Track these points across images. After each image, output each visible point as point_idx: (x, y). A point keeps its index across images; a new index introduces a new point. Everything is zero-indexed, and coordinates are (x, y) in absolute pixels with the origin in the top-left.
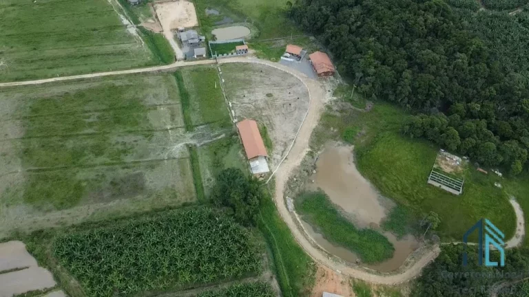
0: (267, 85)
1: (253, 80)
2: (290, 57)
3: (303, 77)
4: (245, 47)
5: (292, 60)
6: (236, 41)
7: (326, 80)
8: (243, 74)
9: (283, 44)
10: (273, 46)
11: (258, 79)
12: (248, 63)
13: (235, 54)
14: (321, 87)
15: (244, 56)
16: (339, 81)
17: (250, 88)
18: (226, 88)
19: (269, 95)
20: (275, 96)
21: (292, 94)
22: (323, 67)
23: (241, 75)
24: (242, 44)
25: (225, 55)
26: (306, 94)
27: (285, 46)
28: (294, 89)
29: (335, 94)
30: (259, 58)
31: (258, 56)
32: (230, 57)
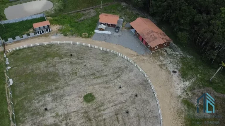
0: (83, 77)
1: (60, 71)
2: (106, 30)
3: (131, 55)
4: (46, 23)
5: (109, 33)
6: (35, 17)
7: (162, 55)
8: (44, 64)
9: (93, 14)
10: (82, 18)
11: (67, 68)
12: (51, 46)
13: (32, 34)
14: (161, 66)
15: (46, 36)
16: (179, 53)
17: (57, 88)
18: (14, 96)
19: (89, 98)
20: (99, 97)
21: (124, 88)
22: (155, 38)
23: (42, 67)
24: (42, 19)
25: (18, 38)
26: (145, 84)
27: (98, 15)
28: (125, 77)
29: (184, 76)
30: (66, 35)
31: (64, 33)
32: (26, 39)
